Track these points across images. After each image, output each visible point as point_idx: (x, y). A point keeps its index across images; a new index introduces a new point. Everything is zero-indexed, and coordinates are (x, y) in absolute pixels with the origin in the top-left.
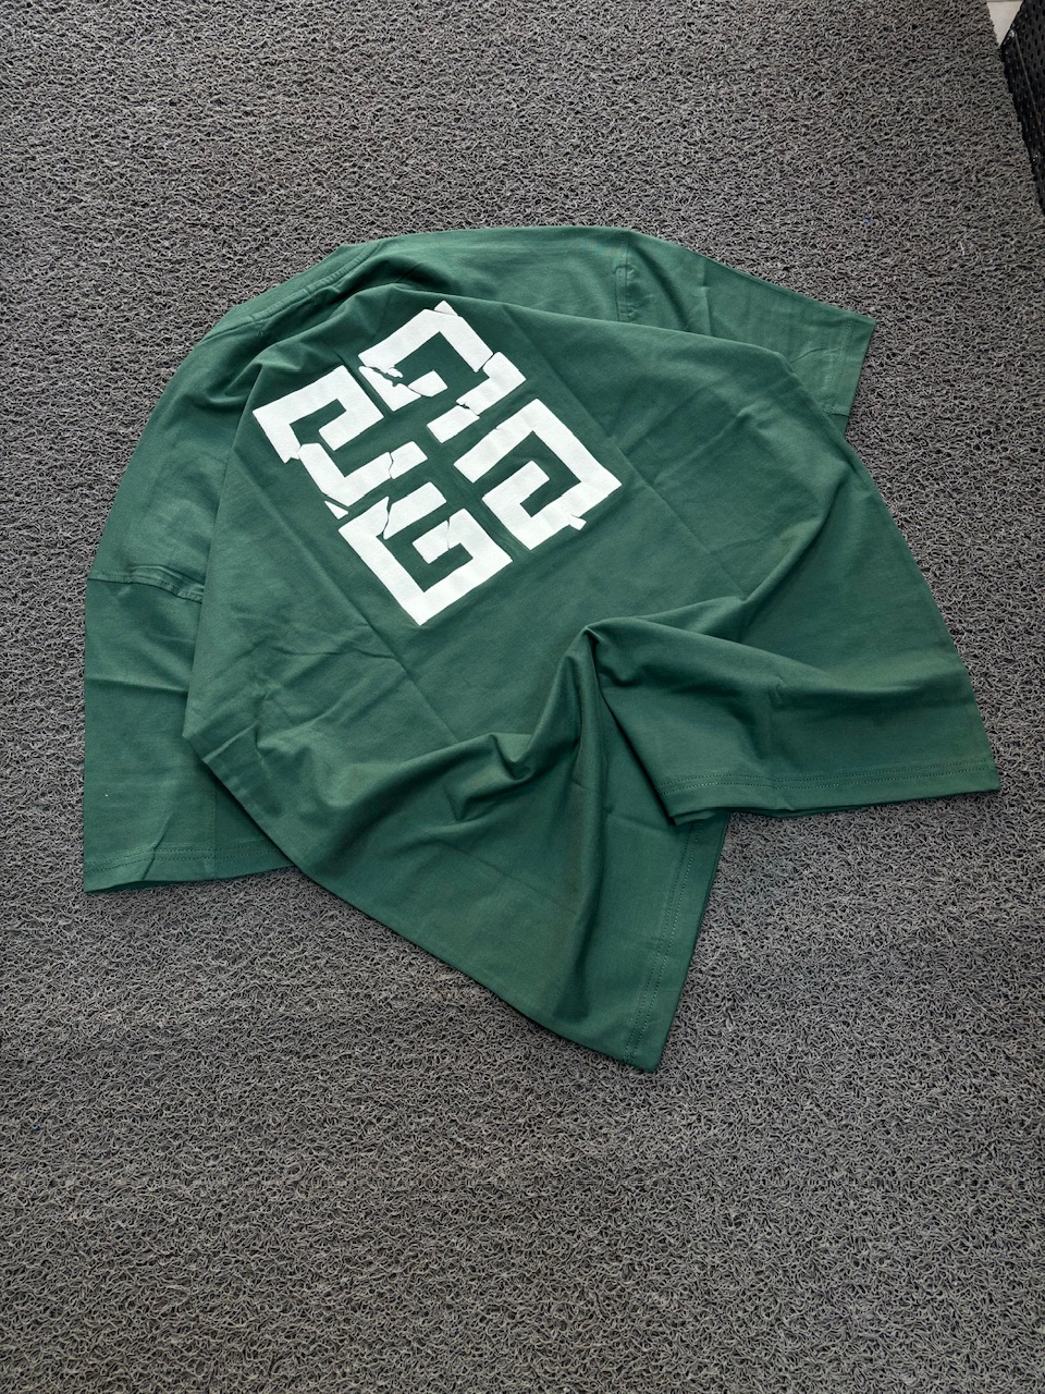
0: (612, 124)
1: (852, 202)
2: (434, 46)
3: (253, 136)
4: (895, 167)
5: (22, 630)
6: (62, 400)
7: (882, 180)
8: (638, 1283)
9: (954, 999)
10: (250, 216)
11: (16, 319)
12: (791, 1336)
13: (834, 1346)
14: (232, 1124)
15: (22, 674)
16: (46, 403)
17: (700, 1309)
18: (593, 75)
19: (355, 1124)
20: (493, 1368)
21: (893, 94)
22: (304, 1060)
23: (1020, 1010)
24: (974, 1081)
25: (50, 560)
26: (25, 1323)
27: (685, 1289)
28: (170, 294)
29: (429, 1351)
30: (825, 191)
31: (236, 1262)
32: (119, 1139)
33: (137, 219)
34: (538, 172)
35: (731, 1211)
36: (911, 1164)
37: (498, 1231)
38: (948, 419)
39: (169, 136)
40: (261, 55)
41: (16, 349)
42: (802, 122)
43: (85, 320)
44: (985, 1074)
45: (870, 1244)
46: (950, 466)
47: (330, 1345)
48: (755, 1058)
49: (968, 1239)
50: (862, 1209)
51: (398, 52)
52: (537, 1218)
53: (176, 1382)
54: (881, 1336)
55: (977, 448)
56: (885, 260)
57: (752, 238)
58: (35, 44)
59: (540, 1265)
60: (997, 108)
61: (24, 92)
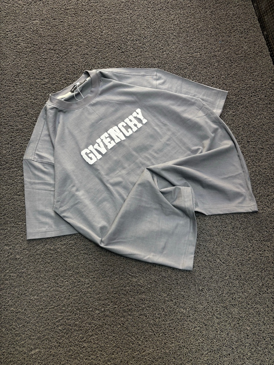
0: (154, 21)
1: (216, 37)
2: (108, 3)
3: (63, 27)
4: (226, 29)
5: (11, 151)
6: (18, 94)
7: (223, 32)
8: (177, 307)
9: (254, 232)
10: (63, 46)
11: (5, 75)
12: (217, 318)
13: (229, 320)
14: (71, 272)
15: (11, 162)
16: (14, 95)
17: (194, 312)
18: (149, 9)
19: (103, 271)
20: (142, 330)
21: (225, 11)
22: (89, 255)
23: (270, 234)
24: (260, 252)
25: (17, 134)
26: (21, 326)
27: (190, 307)
28: (44, 67)
29: (125, 326)
30: (209, 35)
31: (75, 306)
32: (42, 278)
33: (35, 49)
34: (136, 33)
35: (200, 288)
36: (245, 274)
37: (141, 296)
38: (244, 90)
39: (42, 28)
40: (64, 7)
41: (6, 82)
42: (202, 19)
43: (22, 74)
44: (263, 251)
45: (236, 294)
46: (245, 101)
47: (100, 326)
48: (204, 250)
49: (261, 292)
50: (233, 286)
51: (99, 5)
52: (151, 292)
53: (61, 338)
54: (241, 317)
55: (251, 96)
56: (225, 51)
57: (191, 47)
58: (7, 7)
59: (152, 303)
60: (251, 14)
61: (4, 18)
